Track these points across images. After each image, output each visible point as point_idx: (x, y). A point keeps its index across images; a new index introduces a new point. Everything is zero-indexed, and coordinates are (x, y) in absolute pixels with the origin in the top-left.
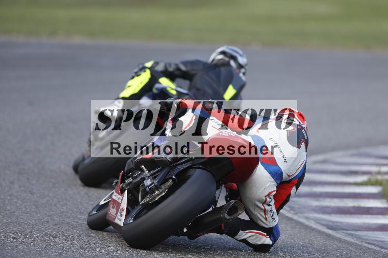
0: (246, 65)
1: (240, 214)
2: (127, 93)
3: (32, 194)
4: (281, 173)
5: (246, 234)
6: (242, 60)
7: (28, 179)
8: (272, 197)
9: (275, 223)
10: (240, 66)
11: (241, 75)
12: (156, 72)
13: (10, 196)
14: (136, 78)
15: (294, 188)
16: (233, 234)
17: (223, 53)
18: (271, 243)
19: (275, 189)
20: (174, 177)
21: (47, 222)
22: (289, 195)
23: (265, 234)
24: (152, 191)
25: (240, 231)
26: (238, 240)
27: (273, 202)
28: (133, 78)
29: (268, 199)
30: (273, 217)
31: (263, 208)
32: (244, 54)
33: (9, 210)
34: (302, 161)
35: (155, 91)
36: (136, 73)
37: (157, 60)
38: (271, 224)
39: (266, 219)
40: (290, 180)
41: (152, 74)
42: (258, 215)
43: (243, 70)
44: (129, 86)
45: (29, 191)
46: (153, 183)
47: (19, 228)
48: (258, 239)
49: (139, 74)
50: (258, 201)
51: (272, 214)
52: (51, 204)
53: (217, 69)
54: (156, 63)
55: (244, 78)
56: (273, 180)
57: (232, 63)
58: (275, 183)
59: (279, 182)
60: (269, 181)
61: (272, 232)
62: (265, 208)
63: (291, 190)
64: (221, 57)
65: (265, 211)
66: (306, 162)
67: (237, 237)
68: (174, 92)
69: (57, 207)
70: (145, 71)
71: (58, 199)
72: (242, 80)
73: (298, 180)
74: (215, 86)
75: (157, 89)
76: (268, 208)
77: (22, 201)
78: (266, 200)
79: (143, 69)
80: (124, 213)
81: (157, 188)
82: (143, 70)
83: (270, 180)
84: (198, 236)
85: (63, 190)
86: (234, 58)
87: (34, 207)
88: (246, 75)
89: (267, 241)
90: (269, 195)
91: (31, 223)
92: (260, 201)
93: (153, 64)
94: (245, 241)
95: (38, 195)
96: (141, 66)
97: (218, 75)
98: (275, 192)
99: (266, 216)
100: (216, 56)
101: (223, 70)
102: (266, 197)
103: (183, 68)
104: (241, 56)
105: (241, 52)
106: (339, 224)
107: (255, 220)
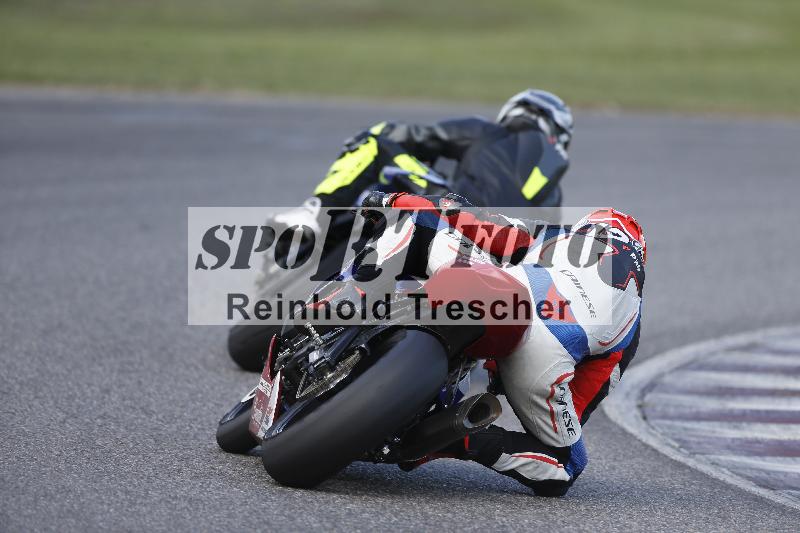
0: (571, 127)
1: (494, 419)
2: (329, 186)
3: (149, 414)
4: (584, 340)
5: (515, 460)
6: (561, 118)
7: (140, 383)
8: (567, 387)
9: (575, 439)
10: (559, 130)
11: (559, 147)
12: (391, 143)
13: (102, 417)
14: (348, 155)
15: (617, 368)
16: (489, 460)
17: (524, 103)
18: (567, 478)
19: (572, 370)
20: (363, 346)
21: (179, 471)
22: (607, 383)
23: (556, 460)
24: (320, 371)
25: (504, 454)
26: (500, 472)
27: (568, 398)
28: (343, 155)
29: (557, 390)
30: (570, 426)
31: (548, 408)
32: (565, 105)
33: (99, 447)
34: (630, 315)
35: (383, 180)
36: (349, 145)
37: (392, 121)
38: (566, 440)
39: (555, 430)
40: (608, 354)
41: (380, 148)
42: (540, 422)
43: (564, 138)
44: (335, 172)
45: (142, 408)
46: (323, 357)
47: (121, 485)
48: (540, 469)
49: (353, 147)
50: (537, 394)
51: (567, 420)
52: (188, 435)
53: (512, 136)
54: (391, 127)
55: (563, 153)
56: (565, 351)
57: (542, 123)
58: (570, 359)
59: (579, 357)
60: (559, 355)
61: (569, 457)
62: (552, 408)
63: (610, 373)
64: (519, 111)
65: (552, 414)
66: (640, 316)
67: (496, 465)
68: (423, 184)
69: (199, 440)
70: (368, 142)
71: (201, 423)
72: (561, 157)
73: (626, 353)
74: (506, 170)
75: (386, 176)
76: (558, 408)
77: (126, 428)
78: (553, 392)
79: (364, 137)
80: (272, 416)
81: (331, 366)
82: (364, 140)
83: (560, 352)
84: (418, 463)
85: (211, 405)
86: (546, 114)
87: (152, 440)
88: (570, 147)
89: (560, 473)
90: (558, 382)
91: (146, 474)
92: (541, 394)
93: (383, 130)
94: (513, 473)
95: (160, 416)
96: (359, 133)
97: (513, 149)
98: (573, 376)
99: (554, 425)
100: (510, 110)
101: (523, 137)
102: (552, 386)
103: (443, 135)
104: (559, 108)
105: (560, 102)
106: (782, 477)
107: (535, 433)
